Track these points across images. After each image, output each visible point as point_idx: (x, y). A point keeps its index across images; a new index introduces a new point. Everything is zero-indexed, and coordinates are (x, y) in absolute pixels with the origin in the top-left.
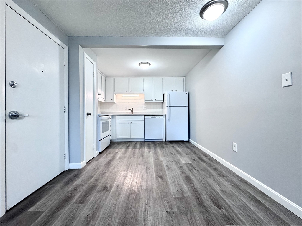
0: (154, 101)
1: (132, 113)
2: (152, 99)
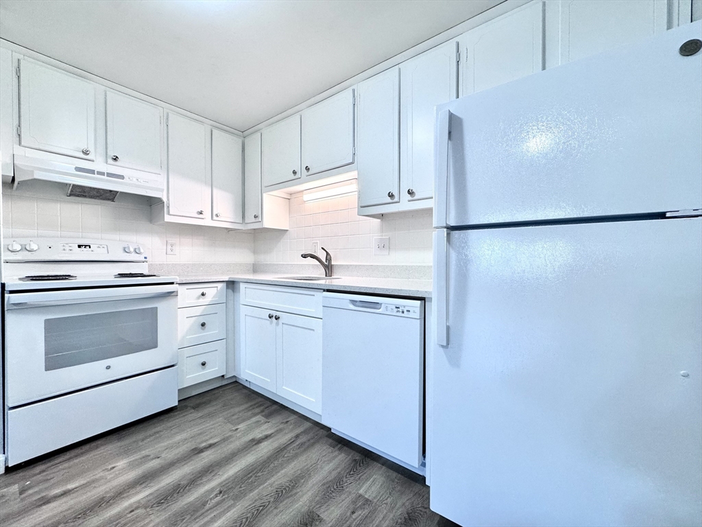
0: (404, 204)
2: (391, 196)
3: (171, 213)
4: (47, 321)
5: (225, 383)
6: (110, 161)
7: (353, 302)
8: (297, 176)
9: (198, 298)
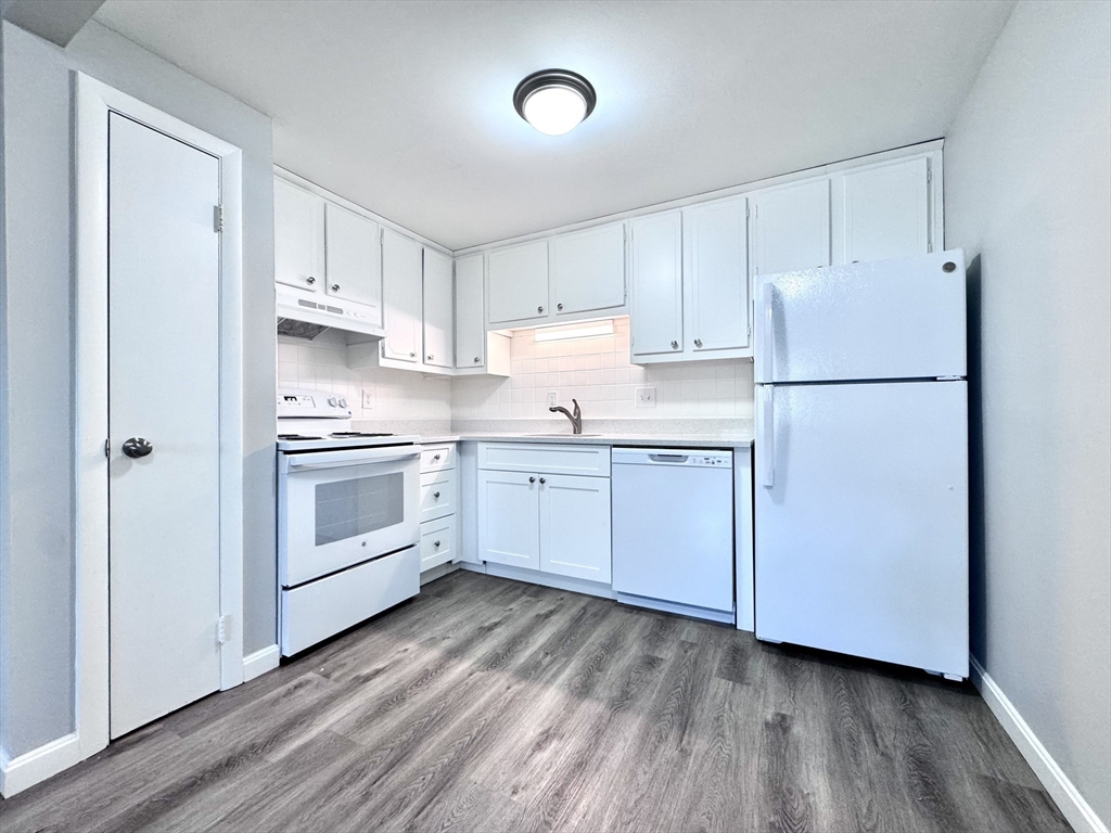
0: (689, 354)
1: (577, 424)
2: (675, 345)
3: (386, 355)
4: (317, 486)
5: (451, 570)
6: (330, 291)
7: (652, 456)
8: (543, 314)
9: (432, 463)
